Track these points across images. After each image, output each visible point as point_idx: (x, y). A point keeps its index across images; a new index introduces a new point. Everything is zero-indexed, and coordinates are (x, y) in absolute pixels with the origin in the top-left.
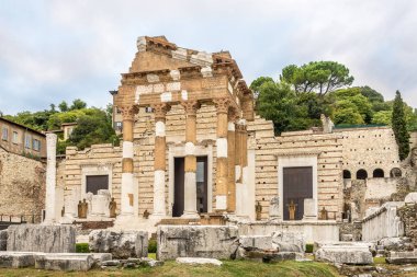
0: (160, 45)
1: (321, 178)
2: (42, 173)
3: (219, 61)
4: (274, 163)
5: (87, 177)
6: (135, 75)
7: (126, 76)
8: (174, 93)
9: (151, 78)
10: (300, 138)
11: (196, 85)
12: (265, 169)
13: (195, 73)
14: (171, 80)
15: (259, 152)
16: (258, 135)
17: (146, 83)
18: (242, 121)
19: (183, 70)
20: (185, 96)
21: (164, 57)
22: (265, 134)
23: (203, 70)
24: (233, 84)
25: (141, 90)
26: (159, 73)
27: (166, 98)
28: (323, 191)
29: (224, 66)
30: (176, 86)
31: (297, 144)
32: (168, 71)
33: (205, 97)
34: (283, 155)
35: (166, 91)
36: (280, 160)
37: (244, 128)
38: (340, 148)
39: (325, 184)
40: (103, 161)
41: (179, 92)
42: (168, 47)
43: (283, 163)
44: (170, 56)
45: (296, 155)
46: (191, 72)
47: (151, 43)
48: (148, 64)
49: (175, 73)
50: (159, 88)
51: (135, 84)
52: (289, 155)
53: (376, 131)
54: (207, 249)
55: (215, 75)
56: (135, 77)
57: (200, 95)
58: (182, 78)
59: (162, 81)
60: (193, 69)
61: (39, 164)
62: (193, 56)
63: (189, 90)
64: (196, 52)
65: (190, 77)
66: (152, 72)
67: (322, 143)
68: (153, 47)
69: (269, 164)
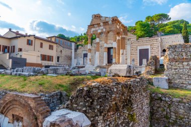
1: (152, 52)
3: (113, 19)
4: (136, 48)
7: (89, 26)
8: (101, 30)
9: (95, 26)
10: (145, 40)
11: (107, 27)
12: (133, 50)
14: (101, 26)
16: (131, 40)
17: (94, 27)
18: (123, 36)
19: (104, 23)
20: (104, 30)
22: (133, 39)
23: (109, 22)
24: (119, 25)
25: (93, 29)
26: (97, 24)
27: (99, 31)
29: (115, 20)
30: (102, 28)
31: (144, 42)
32: (99, 24)
34: (139, 45)
35: (99, 29)
36: (138, 47)
37: (124, 38)
38: (158, 42)
39: (153, 54)
42: (100, 17)
44: (101, 19)
45: (143, 45)
46: (106, 23)
49: (102, 24)
50: (97, 28)
51: (91, 28)
52: (141, 45)
53: (176, 36)
55: (113, 23)
56: (91, 26)
57: (108, 29)
58: (104, 25)
59: (98, 26)
62: (107, 19)
63: (105, 28)
64: (107, 17)
65: (106, 25)
66: (95, 24)
67: (152, 41)
68: (96, 17)
69: (134, 48)
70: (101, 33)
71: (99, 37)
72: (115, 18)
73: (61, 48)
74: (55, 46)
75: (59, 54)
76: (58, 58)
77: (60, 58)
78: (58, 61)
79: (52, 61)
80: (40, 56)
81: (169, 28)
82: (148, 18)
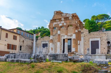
0: (59, 13)
1: (101, 43)
2: (33, 43)
3: (73, 15)
4: (88, 40)
5: (43, 44)
6: (53, 20)
7: (51, 20)
8: (62, 24)
9: (57, 20)
10: (95, 33)
11: (68, 21)
12: (86, 41)
14: (62, 21)
15: (85, 37)
16: (84, 33)
17: (56, 22)
18: (80, 30)
19: (65, 18)
20: (65, 24)
21: (60, 15)
22: (86, 33)
23: (69, 18)
24: (77, 21)
25: (55, 23)
27: (60, 25)
28: (102, 47)
29: (75, 16)
30: (63, 22)
31: (95, 35)
32: (61, 19)
33: (70, 24)
34: (91, 38)
35: (60, 23)
36: (90, 39)
37: (80, 31)
38: (106, 36)
39: (102, 45)
40: (46, 40)
41: (64, 23)
42: (61, 13)
43: (91, 40)
44: (62, 15)
45: (94, 38)
46: (66, 18)
47: (57, 12)
48: (56, 17)
49: (63, 19)
50: (59, 23)
52: (92, 38)
54: (60, 59)
55: (72, 19)
56: (53, 21)
57: (68, 24)
58: (64, 20)
59: (60, 21)
60: (67, 18)
61: (32, 41)
62: (67, 15)
63: (66, 23)
64: (68, 14)
65: (66, 20)
66: (57, 19)
67: (101, 34)
68: (58, 13)
69: (87, 40)
70: (61, 27)
71: (60, 30)
72: (75, 15)
73: (23, 39)
74: (18, 37)
75: (22, 44)
76: (21, 47)
77: (22, 48)
78: (20, 50)
79: (16, 50)
80: (7, 45)
81: (108, 25)
82: (93, 17)
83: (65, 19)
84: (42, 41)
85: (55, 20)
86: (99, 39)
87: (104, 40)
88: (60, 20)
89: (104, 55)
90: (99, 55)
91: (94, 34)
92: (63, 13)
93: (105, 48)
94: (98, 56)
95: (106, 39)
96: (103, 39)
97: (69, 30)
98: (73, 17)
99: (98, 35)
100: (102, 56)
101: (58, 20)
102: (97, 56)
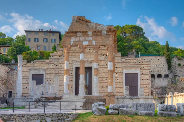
0: (83, 20)
1: (142, 78)
3: (109, 29)
4: (121, 71)
6: (72, 32)
7: (67, 32)
8: (89, 41)
9: (78, 34)
11: (99, 38)
12: (117, 74)
13: (99, 33)
14: (88, 36)
15: (115, 66)
17: (76, 36)
20: (94, 42)
21: (84, 26)
22: (117, 59)
23: (103, 33)
27: (85, 43)
29: (112, 31)
30: (90, 38)
31: (131, 63)
32: (87, 32)
33: (103, 44)
34: (126, 68)
35: (85, 40)
36: (124, 70)
38: (149, 66)
39: (143, 81)
41: (92, 41)
42: (87, 21)
43: (125, 71)
44: (87, 25)
45: (131, 68)
46: (97, 33)
47: (79, 19)
48: (77, 28)
49: (90, 33)
50: (82, 39)
51: (71, 36)
52: (128, 68)
53: (159, 58)
55: (108, 35)
57: (100, 42)
58: (93, 35)
59: (83, 36)
62: (99, 26)
63: (96, 41)
65: (96, 35)
66: (80, 32)
67: (142, 63)
68: (80, 21)
69: (119, 71)
71: (83, 52)
82: (117, 28)
83: (95, 33)
84: (30, 70)
85: (76, 32)
86: (138, 71)
87: (146, 73)
88: (85, 33)
89: (152, 98)
90: (144, 98)
91: (131, 61)
92: (90, 22)
93: (148, 86)
94: (143, 100)
95: (148, 71)
96: (145, 71)
97: (88, 51)
98: (108, 32)
99: (136, 63)
100: (149, 99)
101: (81, 34)
102: (141, 99)
